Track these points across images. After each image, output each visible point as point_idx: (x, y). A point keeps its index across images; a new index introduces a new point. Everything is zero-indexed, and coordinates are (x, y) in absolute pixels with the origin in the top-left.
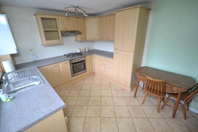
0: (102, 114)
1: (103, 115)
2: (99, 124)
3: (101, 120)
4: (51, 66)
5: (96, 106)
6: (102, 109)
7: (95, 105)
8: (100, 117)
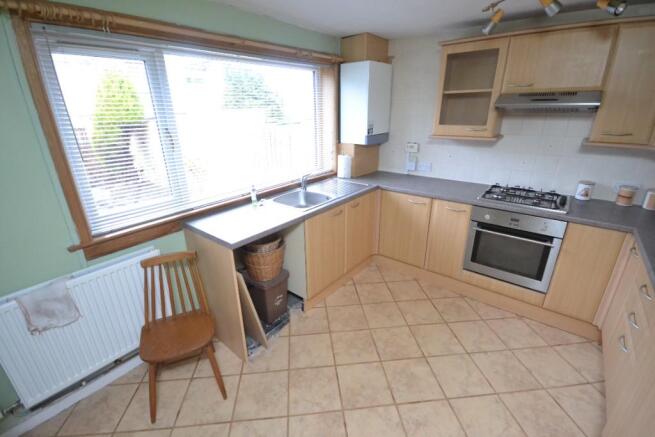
0: (356, 414)
1: (353, 417)
2: (317, 409)
3: (335, 411)
4: (410, 199)
5: (389, 388)
6: (381, 409)
7: (388, 382)
8: (343, 410)
